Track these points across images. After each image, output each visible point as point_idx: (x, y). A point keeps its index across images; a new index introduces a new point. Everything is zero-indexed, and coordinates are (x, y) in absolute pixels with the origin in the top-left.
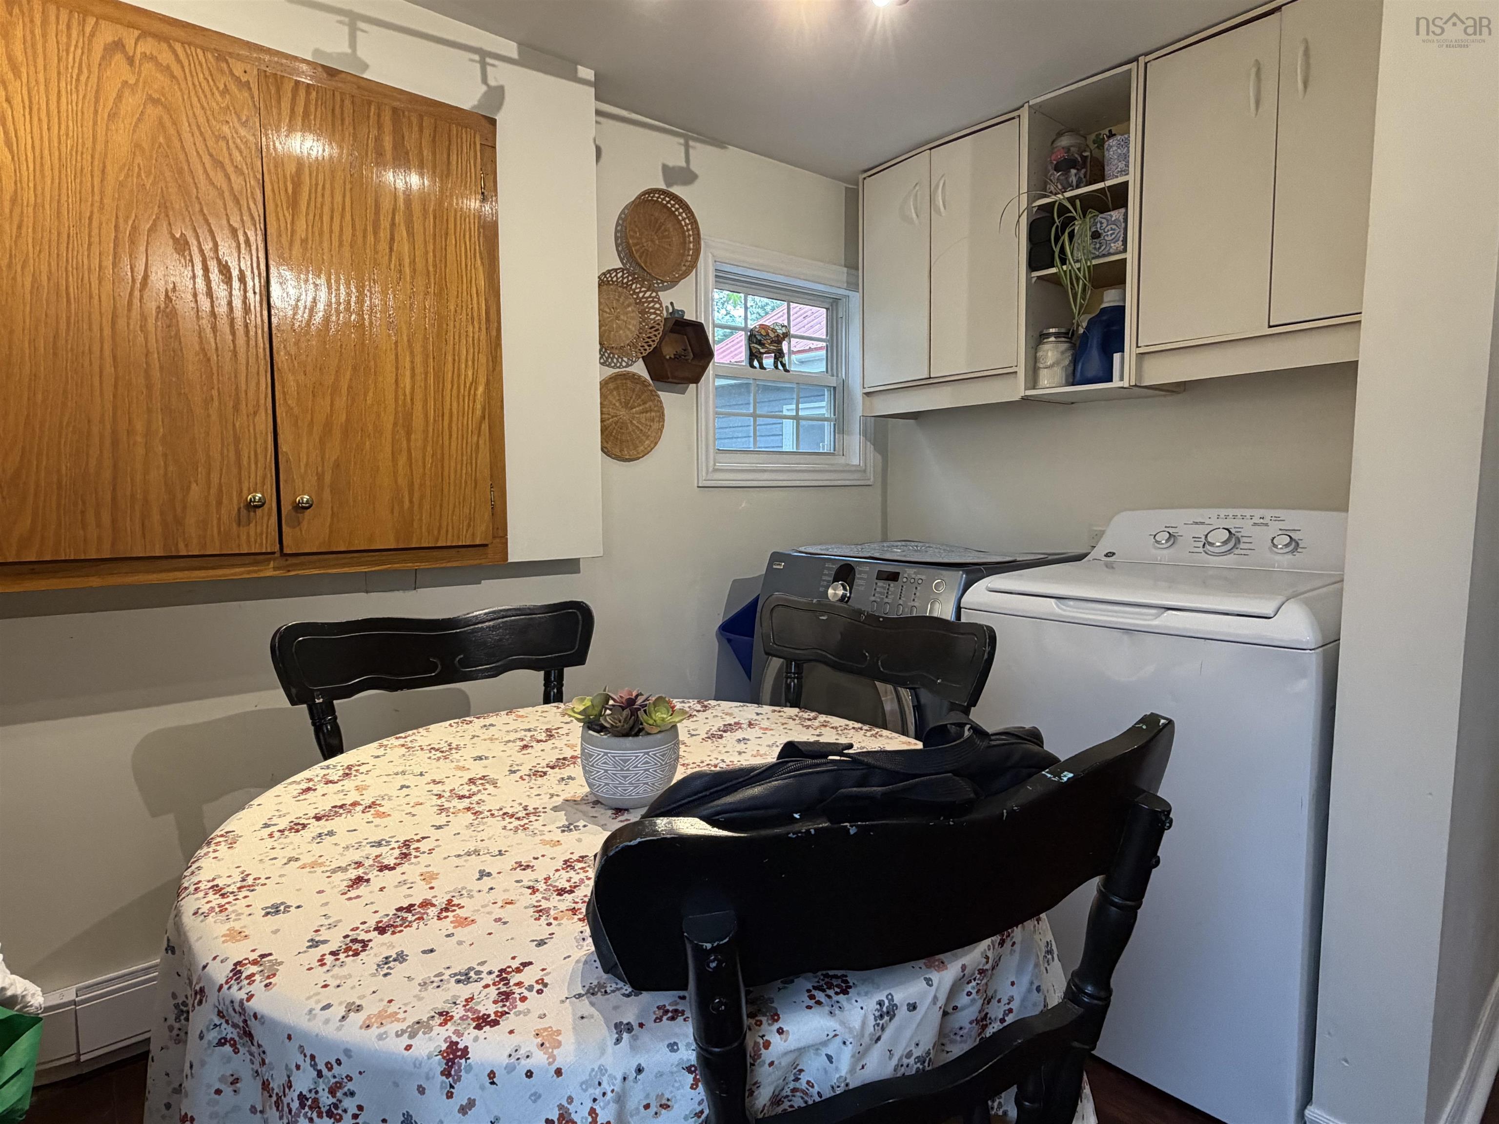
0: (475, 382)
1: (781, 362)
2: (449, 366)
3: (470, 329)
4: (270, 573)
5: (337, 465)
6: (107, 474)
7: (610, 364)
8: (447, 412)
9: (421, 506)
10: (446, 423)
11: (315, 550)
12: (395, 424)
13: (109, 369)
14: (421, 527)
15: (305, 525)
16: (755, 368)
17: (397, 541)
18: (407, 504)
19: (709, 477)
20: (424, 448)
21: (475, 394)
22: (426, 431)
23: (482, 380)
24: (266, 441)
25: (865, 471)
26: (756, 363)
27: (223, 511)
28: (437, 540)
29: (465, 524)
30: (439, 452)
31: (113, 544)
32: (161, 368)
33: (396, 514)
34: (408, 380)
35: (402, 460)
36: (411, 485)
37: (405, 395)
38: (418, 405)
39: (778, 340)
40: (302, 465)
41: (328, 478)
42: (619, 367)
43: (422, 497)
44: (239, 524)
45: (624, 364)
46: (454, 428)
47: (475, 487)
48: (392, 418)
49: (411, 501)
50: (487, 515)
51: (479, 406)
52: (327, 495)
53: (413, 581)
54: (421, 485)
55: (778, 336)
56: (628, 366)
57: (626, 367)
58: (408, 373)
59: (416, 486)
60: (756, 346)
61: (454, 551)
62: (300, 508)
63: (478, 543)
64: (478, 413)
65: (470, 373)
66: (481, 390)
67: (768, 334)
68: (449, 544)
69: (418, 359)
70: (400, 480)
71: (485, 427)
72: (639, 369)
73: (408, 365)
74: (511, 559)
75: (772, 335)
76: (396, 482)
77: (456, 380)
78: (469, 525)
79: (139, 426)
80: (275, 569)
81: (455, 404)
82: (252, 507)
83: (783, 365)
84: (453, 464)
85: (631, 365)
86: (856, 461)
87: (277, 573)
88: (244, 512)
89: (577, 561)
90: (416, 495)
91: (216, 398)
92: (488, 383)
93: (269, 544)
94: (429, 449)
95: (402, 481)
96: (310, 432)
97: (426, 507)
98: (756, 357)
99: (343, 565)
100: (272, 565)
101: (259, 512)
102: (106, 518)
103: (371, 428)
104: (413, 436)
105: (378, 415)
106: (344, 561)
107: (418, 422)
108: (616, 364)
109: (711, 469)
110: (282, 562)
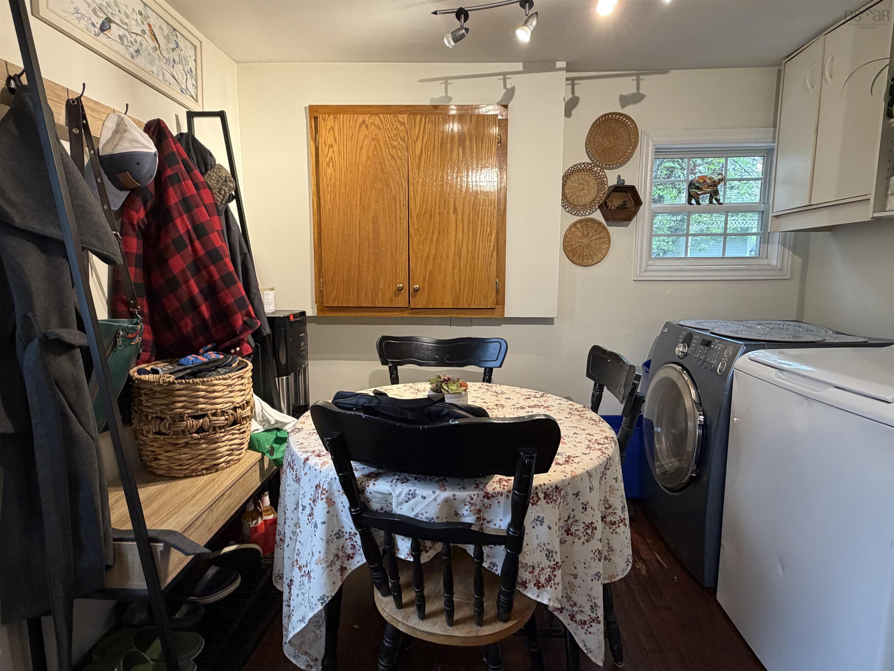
0: (491, 233)
1: (716, 199)
2: (479, 227)
3: (490, 208)
4: (406, 315)
5: (430, 273)
6: (356, 278)
7: (578, 214)
8: (477, 248)
9: (464, 289)
10: (477, 252)
11: (421, 307)
12: (455, 254)
13: (358, 240)
14: (463, 300)
15: (418, 296)
16: (693, 204)
17: (453, 304)
18: (458, 290)
19: (642, 274)
20: (467, 264)
21: (490, 239)
22: (467, 257)
23: (494, 231)
24: (406, 263)
25: (781, 269)
26: (693, 201)
27: (390, 291)
28: (470, 305)
29: (483, 298)
30: (473, 266)
31: (357, 302)
32: (373, 238)
33: (453, 294)
34: (461, 235)
35: (456, 270)
36: (460, 280)
37: (459, 241)
38: (465, 246)
39: (715, 184)
40: (418, 273)
41: (427, 279)
42: (584, 216)
43: (465, 286)
44: (395, 296)
45: (587, 213)
46: (480, 255)
47: (489, 282)
48: (453, 252)
49: (460, 288)
50: (494, 295)
51: (492, 244)
52: (426, 285)
53: (470, 322)
54: (464, 281)
55: (714, 181)
56: (590, 214)
57: (588, 215)
58: (461, 232)
59: (462, 281)
60: (694, 190)
61: (479, 310)
62: (416, 291)
63: (489, 307)
64: (492, 247)
65: (488, 229)
66: (494, 236)
67: (705, 182)
68: (475, 307)
69: (466, 225)
70: (455, 279)
71: (495, 253)
72: (598, 215)
73: (461, 228)
74: (506, 316)
75: (709, 181)
76: (454, 280)
77: (482, 233)
78: (485, 299)
79: (366, 259)
80: (408, 314)
81: (481, 244)
82: (400, 290)
83: (718, 200)
84: (479, 271)
85: (592, 213)
86: (774, 263)
87: (409, 315)
88: (397, 291)
89: (552, 319)
90: (462, 285)
91: (389, 248)
92: (497, 233)
93: (404, 304)
94: (469, 265)
95: (456, 279)
96: (421, 259)
97: (466, 290)
98: (694, 197)
99: (433, 314)
100: (407, 312)
101: (402, 291)
102: (355, 293)
103: (444, 256)
104: (462, 259)
105: (448, 251)
106: (432, 312)
107: (464, 253)
108: (582, 214)
109: (643, 270)
110: (411, 311)
